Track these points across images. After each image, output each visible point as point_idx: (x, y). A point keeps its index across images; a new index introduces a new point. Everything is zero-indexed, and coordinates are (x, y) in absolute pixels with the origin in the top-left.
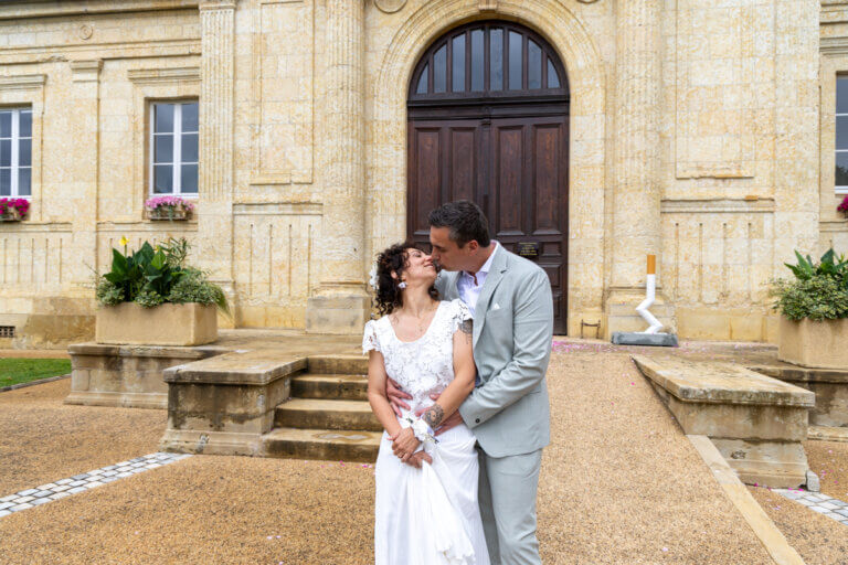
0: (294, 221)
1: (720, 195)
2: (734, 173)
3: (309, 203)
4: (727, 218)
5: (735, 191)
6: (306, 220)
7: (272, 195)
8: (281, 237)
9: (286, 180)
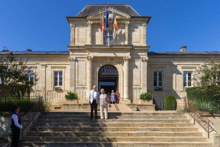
0: (83, 90)
1: (136, 87)
2: (138, 85)
3: (85, 88)
4: (137, 90)
5: (138, 87)
6: (85, 90)
7: (80, 87)
8: (81, 92)
9: (82, 85)
